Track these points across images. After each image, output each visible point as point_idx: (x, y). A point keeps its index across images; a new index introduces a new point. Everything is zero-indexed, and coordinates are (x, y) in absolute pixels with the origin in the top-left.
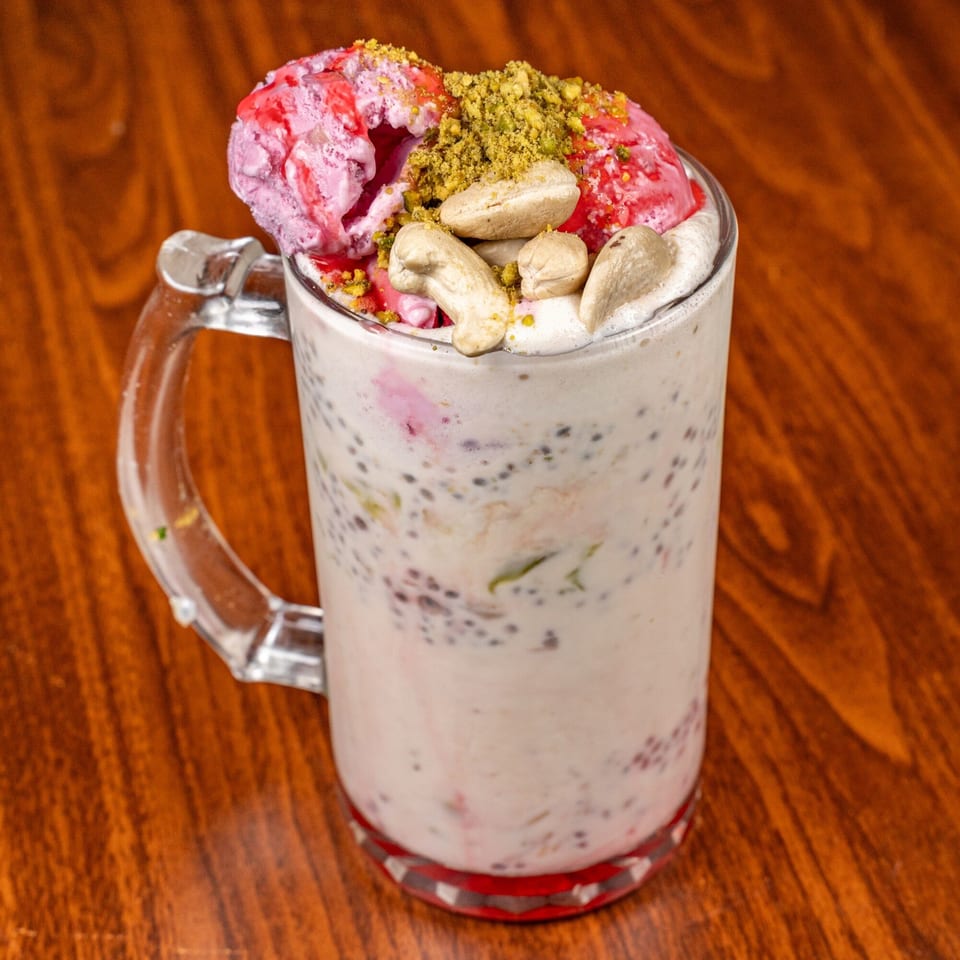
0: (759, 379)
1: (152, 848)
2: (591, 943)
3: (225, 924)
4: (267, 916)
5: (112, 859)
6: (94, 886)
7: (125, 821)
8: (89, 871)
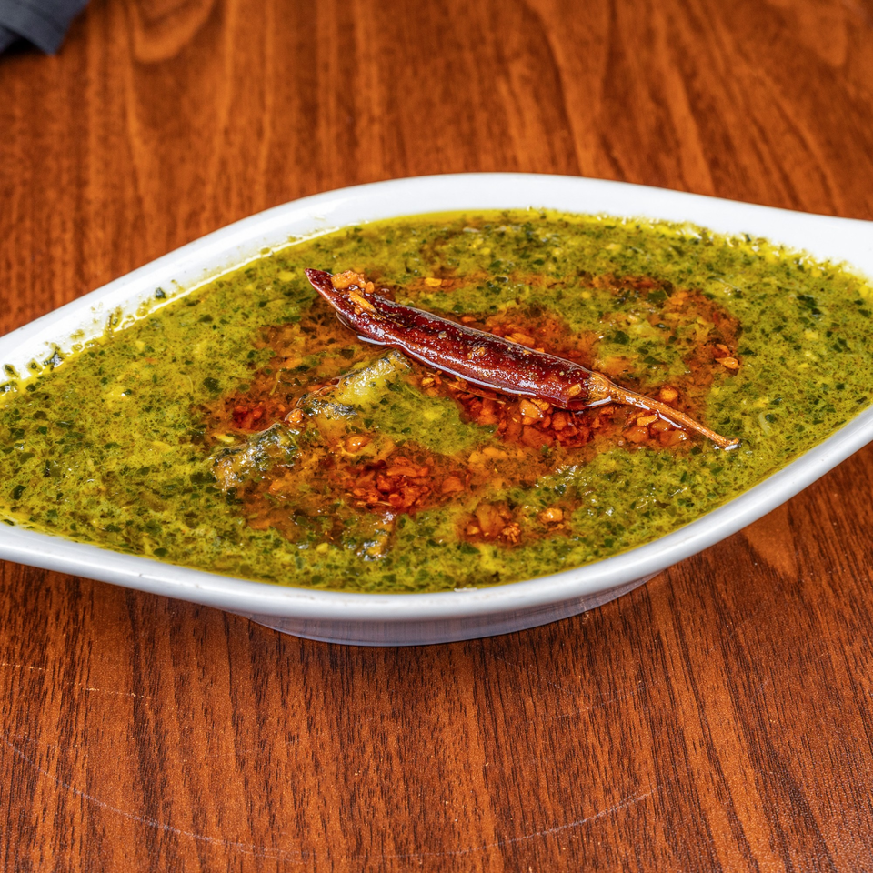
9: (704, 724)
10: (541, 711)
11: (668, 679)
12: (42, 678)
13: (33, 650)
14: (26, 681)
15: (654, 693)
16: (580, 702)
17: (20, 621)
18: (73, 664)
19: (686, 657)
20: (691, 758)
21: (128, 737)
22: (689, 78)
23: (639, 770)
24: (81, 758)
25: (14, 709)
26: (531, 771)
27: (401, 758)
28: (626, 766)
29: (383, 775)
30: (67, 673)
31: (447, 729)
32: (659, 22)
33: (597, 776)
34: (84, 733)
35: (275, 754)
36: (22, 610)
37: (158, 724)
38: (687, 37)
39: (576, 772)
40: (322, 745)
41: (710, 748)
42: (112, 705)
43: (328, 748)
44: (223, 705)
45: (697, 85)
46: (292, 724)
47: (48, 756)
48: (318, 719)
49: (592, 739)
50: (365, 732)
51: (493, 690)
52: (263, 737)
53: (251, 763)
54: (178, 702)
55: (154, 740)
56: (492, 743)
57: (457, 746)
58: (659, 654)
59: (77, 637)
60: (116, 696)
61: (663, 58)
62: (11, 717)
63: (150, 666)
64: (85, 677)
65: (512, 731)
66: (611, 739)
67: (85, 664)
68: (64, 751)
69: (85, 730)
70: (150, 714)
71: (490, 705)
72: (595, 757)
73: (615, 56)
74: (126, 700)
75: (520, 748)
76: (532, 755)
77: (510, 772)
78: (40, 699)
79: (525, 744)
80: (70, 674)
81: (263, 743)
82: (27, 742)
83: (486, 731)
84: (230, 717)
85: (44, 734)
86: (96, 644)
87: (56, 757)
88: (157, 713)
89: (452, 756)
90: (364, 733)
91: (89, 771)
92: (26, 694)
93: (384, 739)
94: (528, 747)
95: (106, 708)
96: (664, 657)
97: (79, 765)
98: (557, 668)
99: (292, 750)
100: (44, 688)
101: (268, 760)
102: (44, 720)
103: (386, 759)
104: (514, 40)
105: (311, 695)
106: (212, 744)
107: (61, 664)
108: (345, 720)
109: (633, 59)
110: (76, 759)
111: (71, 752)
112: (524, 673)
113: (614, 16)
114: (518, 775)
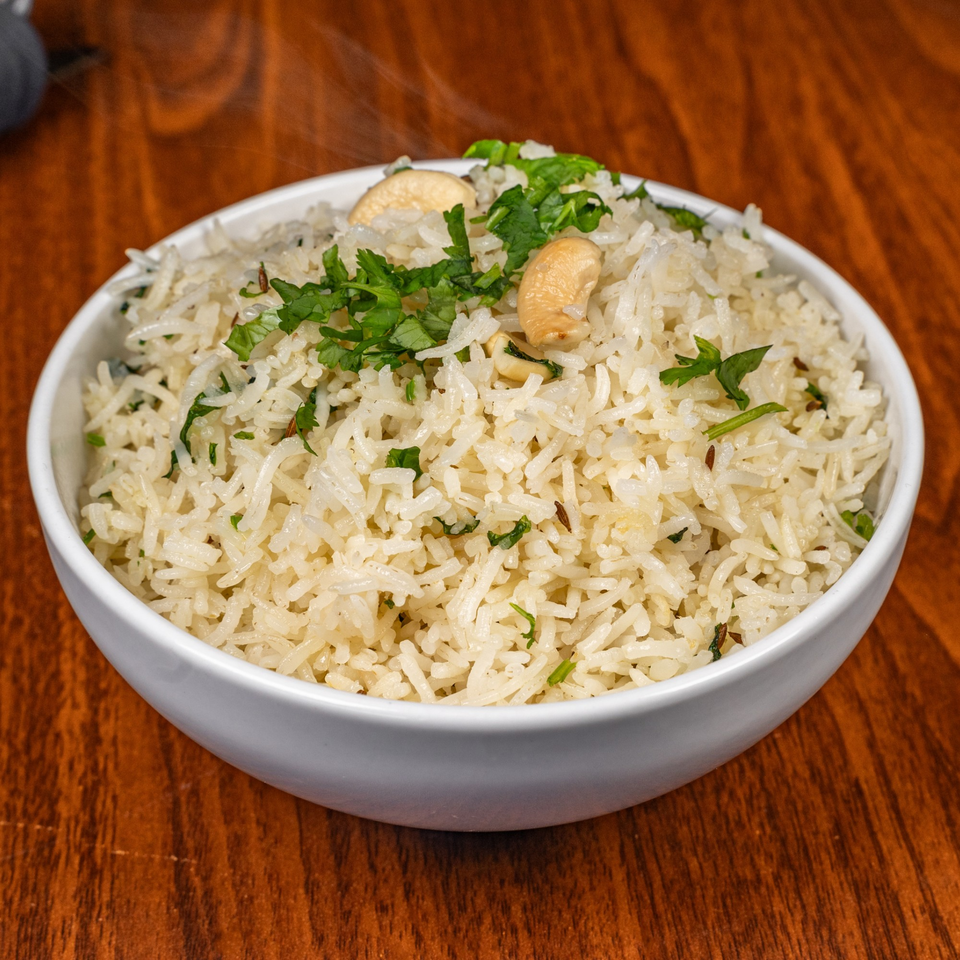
0: (894, 267)
1: (107, 729)
2: (612, 892)
3: (177, 826)
4: (227, 822)
5: (58, 736)
6: (30, 767)
7: (81, 696)
8: (28, 748)
9: (924, 888)
10: (709, 872)
11: (873, 834)
12: (53, 839)
13: (40, 806)
14: (31, 842)
15: (857, 850)
16: (761, 861)
17: (21, 772)
18: (93, 822)
19: (895, 807)
20: (911, 928)
21: (168, 909)
22: (849, 150)
23: (843, 942)
24: (107, 934)
25: (17, 875)
26: (701, 946)
27: (529, 931)
28: (826, 938)
29: (506, 951)
30: (85, 833)
31: (588, 895)
32: (808, 89)
33: (789, 951)
34: (110, 905)
35: (364, 927)
36: (24, 759)
37: (208, 893)
38: (843, 104)
39: (760, 946)
40: (424, 917)
41: (935, 917)
42: (145, 871)
43: (432, 920)
44: (292, 868)
45: (860, 157)
46: (384, 892)
47: (63, 932)
48: (418, 884)
49: (778, 906)
50: (481, 901)
51: (645, 848)
52: (347, 907)
53: (332, 939)
54: (233, 865)
55: (202, 911)
56: (647, 912)
57: (602, 916)
58: (859, 805)
59: (97, 791)
60: (151, 860)
61: (816, 128)
62: (13, 886)
63: (195, 823)
64: (109, 838)
65: (673, 897)
66: (804, 907)
67: (110, 822)
68: (84, 926)
69: (112, 901)
70: (197, 881)
71: (643, 867)
72: (784, 928)
73: (754, 126)
74: (164, 864)
75: (685, 917)
76: (701, 926)
77: (674, 946)
78: (51, 863)
79: (691, 913)
80: (90, 834)
81: (346, 915)
82: (36, 915)
83: (639, 897)
84: (302, 883)
85: (58, 906)
86: (122, 798)
87: (74, 934)
88: (205, 879)
89: (597, 928)
90: (478, 901)
91: (118, 950)
92: (32, 858)
93: (506, 909)
94: (696, 917)
95: (138, 874)
96: (865, 808)
97: (104, 942)
98: (728, 823)
99: (386, 922)
100: (56, 850)
101: (355, 935)
102: (57, 889)
103: (509, 932)
104: (627, 108)
105: (408, 856)
106: (280, 916)
107: (77, 822)
108: (453, 886)
109: (777, 128)
110: (101, 935)
111: (94, 929)
112: (685, 828)
113: (750, 82)
114: (685, 950)
